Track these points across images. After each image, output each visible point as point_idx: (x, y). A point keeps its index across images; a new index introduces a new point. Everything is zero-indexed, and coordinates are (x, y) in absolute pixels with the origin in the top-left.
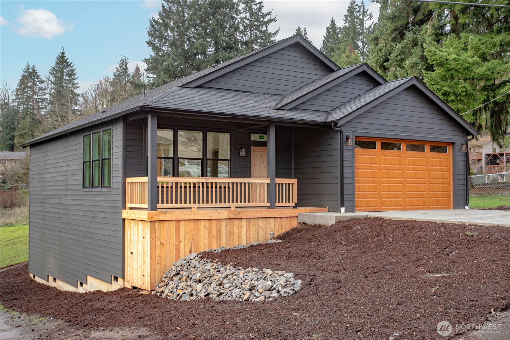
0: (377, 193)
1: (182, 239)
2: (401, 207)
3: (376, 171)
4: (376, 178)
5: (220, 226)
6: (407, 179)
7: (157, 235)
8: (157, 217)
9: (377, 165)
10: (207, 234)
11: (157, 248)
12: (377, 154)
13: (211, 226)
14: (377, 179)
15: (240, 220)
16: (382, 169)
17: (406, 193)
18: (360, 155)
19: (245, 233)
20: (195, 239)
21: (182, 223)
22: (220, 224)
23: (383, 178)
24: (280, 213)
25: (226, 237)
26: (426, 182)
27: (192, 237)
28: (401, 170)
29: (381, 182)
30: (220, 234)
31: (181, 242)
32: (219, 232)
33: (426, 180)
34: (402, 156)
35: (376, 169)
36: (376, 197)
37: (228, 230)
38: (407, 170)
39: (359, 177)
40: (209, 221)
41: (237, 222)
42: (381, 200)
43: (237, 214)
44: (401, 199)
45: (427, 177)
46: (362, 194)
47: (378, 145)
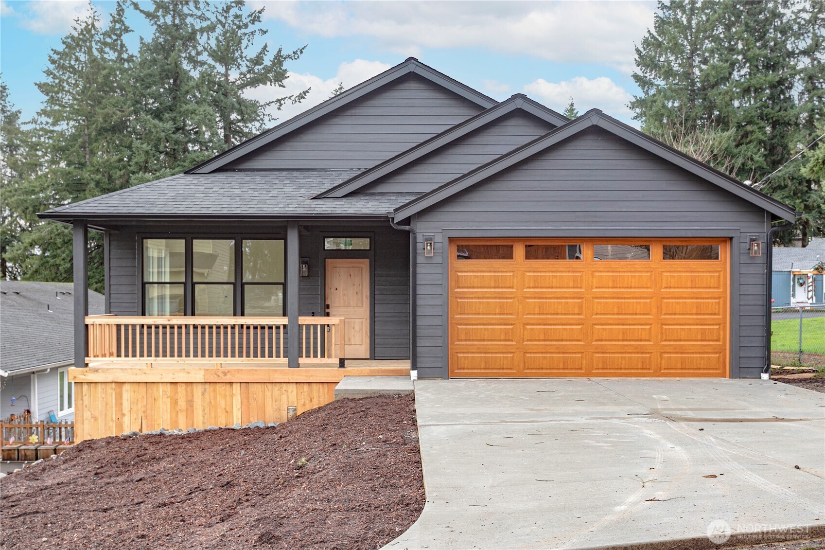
0: (514, 343)
1: (126, 410)
2: (580, 371)
3: (511, 300)
4: (511, 314)
5: (192, 393)
6: (594, 317)
7: (86, 402)
8: (83, 377)
9: (514, 290)
10: (169, 406)
11: (86, 422)
12: (514, 269)
13: (176, 393)
14: (514, 317)
15: (228, 386)
16: (528, 298)
17: (594, 343)
18: (470, 272)
19: (239, 406)
20: (149, 412)
21: (126, 387)
22: (192, 390)
23: (528, 314)
24: (306, 376)
25: (204, 410)
26: (652, 322)
27: (143, 409)
28: (579, 298)
29: (525, 322)
30: (192, 406)
31: (123, 415)
32: (190, 403)
33: (651, 317)
34: (582, 270)
35: (511, 298)
36: (512, 351)
37: (207, 400)
38: (597, 298)
39: (468, 314)
40: (173, 386)
41: (223, 388)
42: (524, 356)
43: (221, 375)
44: (580, 355)
45: (654, 310)
46: (475, 345)
47: (519, 251)
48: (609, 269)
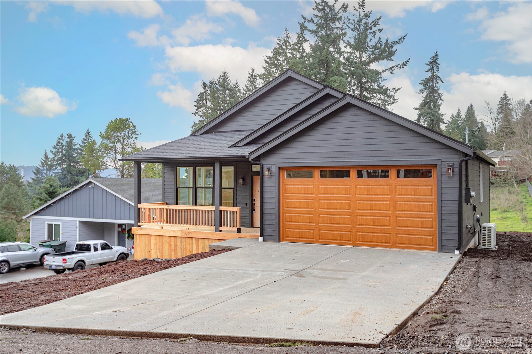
0: (314, 224)
1: (152, 248)
2: (349, 242)
3: (312, 201)
4: (312, 208)
5: (177, 241)
6: (357, 211)
7: (138, 243)
8: (136, 231)
9: (314, 195)
10: (168, 247)
11: (138, 252)
12: (314, 184)
13: (171, 241)
14: (314, 210)
15: (191, 239)
16: (321, 200)
17: (357, 226)
18: (292, 185)
19: (195, 250)
20: (160, 249)
21: (152, 237)
22: (177, 240)
23: (321, 209)
24: (222, 236)
25: (181, 250)
26: (390, 215)
27: (159, 248)
28: (348, 200)
29: (320, 213)
30: (177, 248)
31: (151, 250)
32: (176, 246)
33: (390, 212)
34: (350, 184)
35: (312, 200)
36: (313, 228)
37: (183, 245)
38: (358, 200)
39: (291, 208)
40: (170, 238)
41: (189, 240)
42: (319, 232)
43: (188, 234)
44: (349, 233)
45: (392, 208)
46: (294, 224)
47: (317, 173)
48: (365, 184)
